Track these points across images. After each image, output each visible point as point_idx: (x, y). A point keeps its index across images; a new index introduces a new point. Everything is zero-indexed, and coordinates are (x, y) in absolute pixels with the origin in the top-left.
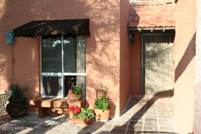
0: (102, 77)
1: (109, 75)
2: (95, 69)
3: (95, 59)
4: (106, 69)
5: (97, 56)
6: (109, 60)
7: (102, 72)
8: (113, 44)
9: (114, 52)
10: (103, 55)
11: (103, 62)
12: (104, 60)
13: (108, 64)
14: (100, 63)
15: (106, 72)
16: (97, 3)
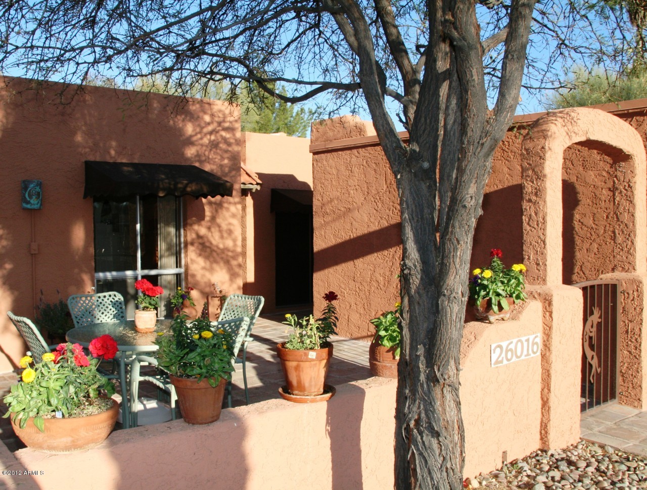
0: (211, 270)
1: (222, 264)
2: (200, 255)
3: (199, 237)
4: (218, 254)
5: (203, 231)
6: (222, 237)
7: (212, 259)
8: (228, 209)
9: (230, 224)
10: (213, 230)
11: (214, 242)
12: (215, 238)
13: (221, 246)
14: (207, 244)
15: (218, 259)
16: (203, 134)
